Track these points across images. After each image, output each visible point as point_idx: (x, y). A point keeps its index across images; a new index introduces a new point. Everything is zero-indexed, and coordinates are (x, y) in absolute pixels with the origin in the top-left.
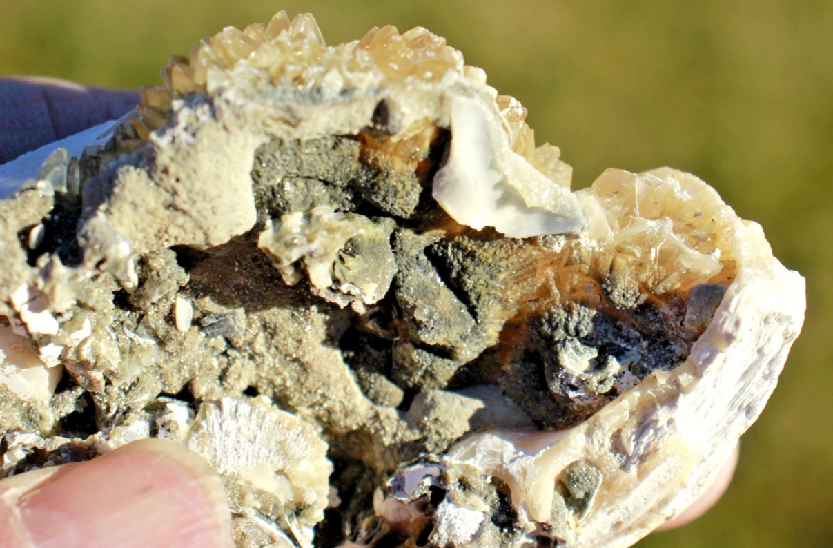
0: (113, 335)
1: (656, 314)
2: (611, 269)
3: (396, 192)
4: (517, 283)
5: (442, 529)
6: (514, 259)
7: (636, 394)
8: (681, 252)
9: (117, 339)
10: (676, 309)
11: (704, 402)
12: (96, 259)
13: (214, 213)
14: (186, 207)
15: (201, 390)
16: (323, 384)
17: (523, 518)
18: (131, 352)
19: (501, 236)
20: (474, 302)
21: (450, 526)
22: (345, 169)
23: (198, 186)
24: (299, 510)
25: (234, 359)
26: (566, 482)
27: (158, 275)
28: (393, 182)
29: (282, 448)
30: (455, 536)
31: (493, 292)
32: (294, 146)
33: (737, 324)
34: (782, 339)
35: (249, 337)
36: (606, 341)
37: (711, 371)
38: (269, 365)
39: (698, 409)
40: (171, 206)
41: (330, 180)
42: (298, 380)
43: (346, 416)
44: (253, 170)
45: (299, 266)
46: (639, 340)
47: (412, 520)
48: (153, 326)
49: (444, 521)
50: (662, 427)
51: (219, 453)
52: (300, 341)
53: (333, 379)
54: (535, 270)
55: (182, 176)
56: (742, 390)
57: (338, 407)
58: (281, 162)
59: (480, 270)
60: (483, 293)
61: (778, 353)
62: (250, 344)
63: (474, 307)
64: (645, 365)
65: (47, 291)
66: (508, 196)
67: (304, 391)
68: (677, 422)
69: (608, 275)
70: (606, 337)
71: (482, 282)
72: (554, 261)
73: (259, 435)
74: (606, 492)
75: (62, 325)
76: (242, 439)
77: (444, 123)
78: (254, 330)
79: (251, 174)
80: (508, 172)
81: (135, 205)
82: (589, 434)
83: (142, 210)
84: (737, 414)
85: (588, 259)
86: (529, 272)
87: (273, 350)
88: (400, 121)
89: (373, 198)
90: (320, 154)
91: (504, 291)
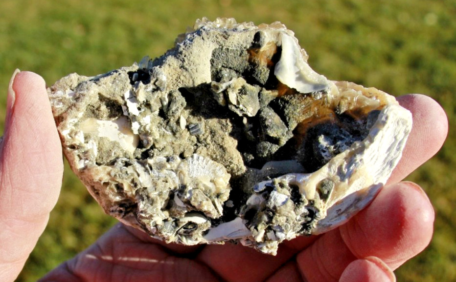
0: (158, 129)
1: (356, 123)
2: (339, 105)
3: (261, 73)
4: (304, 114)
5: (272, 200)
6: (303, 103)
7: (348, 151)
8: (364, 100)
9: (159, 130)
10: (363, 121)
11: (374, 156)
12: (155, 79)
13: (197, 72)
14: (187, 67)
15: (186, 155)
16: (231, 158)
17: (304, 197)
18: (163, 136)
19: (298, 93)
20: (288, 121)
21: (275, 199)
22: (244, 65)
23: (192, 59)
24: (218, 196)
25: (199, 147)
26: (320, 188)
27: (175, 98)
28: (260, 68)
29: (214, 172)
30: (277, 203)
31: (295, 116)
32: (226, 51)
33: (387, 118)
34: (404, 134)
35: (205, 136)
36: (337, 135)
37: (377, 138)
38: (211, 149)
39: (372, 159)
40: (182, 67)
41: (238, 70)
42: (222, 156)
43: (238, 171)
44: (211, 59)
45: (225, 93)
46: (349, 136)
47: (261, 203)
48: (172, 125)
49: (273, 197)
50: (358, 162)
51: (191, 170)
52: (223, 139)
53: (234, 156)
54: (310, 108)
55: (187, 54)
56: (388, 155)
57: (235, 168)
58: (221, 57)
59: (290, 107)
60: (291, 117)
61: (403, 139)
62: (205, 140)
63: (288, 123)
64: (351, 141)
65: (136, 91)
66: (300, 78)
67: (224, 160)
68: (364, 160)
69: (338, 107)
70: (336, 133)
71: (291, 112)
72: (317, 103)
73: (206, 166)
74: (335, 192)
75: (140, 113)
76: (200, 167)
77: (279, 44)
78: (207, 134)
79: (210, 61)
80: (302, 68)
81: (169, 65)
82: (330, 167)
83: (172, 67)
84: (386, 166)
85: (330, 101)
86: (308, 109)
87: (213, 142)
88: (264, 39)
89: (253, 75)
90: (235, 58)
91: (299, 117)
